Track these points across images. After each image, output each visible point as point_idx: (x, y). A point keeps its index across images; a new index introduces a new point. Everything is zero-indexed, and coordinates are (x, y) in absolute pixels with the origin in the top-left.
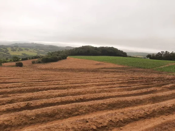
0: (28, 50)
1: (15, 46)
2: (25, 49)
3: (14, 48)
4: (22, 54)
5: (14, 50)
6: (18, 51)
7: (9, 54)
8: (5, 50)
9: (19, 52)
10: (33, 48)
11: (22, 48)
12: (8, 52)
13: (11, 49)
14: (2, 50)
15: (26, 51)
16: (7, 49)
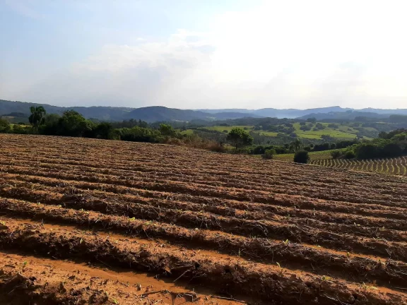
0: (335, 127)
1: (309, 120)
2: (330, 126)
3: (307, 124)
4: (323, 136)
5: (305, 129)
6: (315, 130)
7: (295, 135)
8: (288, 128)
9: (316, 132)
10: (348, 123)
11: (323, 124)
12: (294, 132)
13: (300, 126)
14: (282, 128)
15: (331, 129)
16: (292, 126)
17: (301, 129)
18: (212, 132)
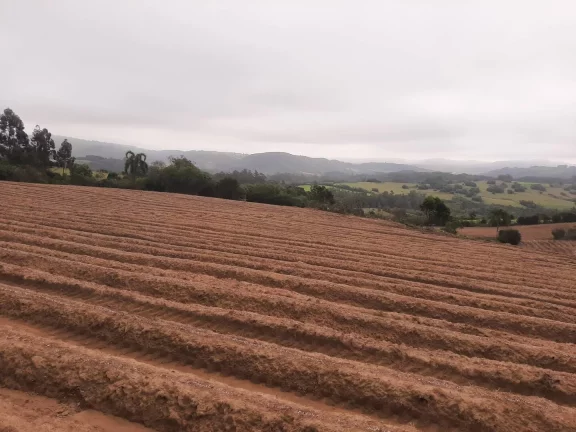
0: (541, 190)
1: (501, 178)
2: (534, 187)
3: (498, 183)
4: (523, 203)
5: (495, 190)
6: (510, 192)
7: (479, 199)
8: (469, 188)
9: (511, 196)
10: (561, 184)
11: (522, 184)
12: (479, 195)
13: (488, 186)
14: (461, 188)
15: (536, 192)
16: (475, 185)
17: (488, 190)
18: (355, 190)
